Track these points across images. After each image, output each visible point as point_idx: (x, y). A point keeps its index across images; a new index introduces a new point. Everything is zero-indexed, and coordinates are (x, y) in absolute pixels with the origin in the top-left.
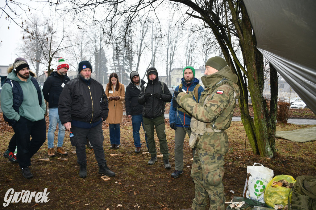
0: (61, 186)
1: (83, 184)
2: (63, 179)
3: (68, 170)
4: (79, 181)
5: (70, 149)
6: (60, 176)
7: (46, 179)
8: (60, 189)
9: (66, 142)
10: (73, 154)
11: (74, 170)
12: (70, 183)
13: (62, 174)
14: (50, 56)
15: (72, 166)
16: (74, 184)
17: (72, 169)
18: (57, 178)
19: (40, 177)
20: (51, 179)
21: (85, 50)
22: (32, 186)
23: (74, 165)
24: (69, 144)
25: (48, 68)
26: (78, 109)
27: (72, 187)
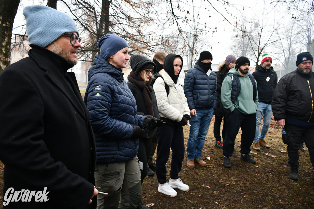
0: (270, 182)
1: (294, 186)
2: (271, 176)
3: (276, 168)
4: (290, 183)
5: (278, 147)
6: (268, 171)
7: (254, 171)
8: (269, 185)
9: (273, 139)
10: (281, 152)
11: (283, 169)
12: (279, 182)
13: (270, 171)
14: (258, 51)
15: (280, 165)
16: (284, 184)
17: (281, 168)
18: (265, 173)
19: (248, 168)
20: (259, 172)
21: (294, 42)
22: (241, 174)
23: (283, 164)
24: (276, 141)
25: (256, 64)
26: (294, 105)
27: (281, 186)
